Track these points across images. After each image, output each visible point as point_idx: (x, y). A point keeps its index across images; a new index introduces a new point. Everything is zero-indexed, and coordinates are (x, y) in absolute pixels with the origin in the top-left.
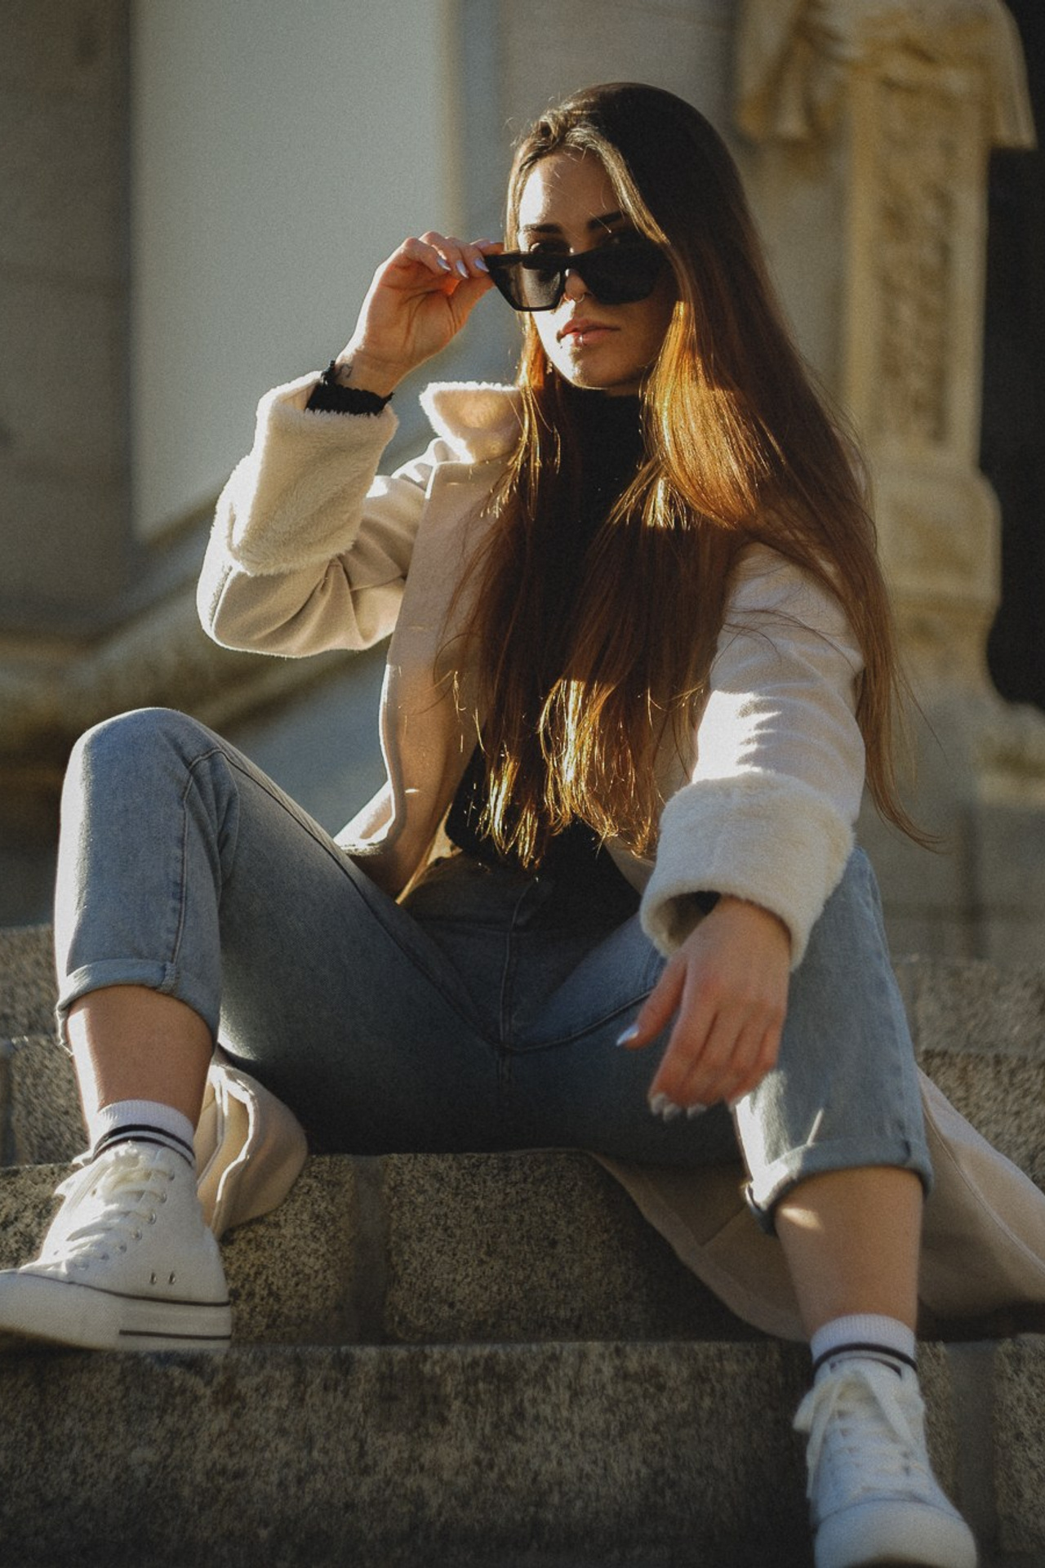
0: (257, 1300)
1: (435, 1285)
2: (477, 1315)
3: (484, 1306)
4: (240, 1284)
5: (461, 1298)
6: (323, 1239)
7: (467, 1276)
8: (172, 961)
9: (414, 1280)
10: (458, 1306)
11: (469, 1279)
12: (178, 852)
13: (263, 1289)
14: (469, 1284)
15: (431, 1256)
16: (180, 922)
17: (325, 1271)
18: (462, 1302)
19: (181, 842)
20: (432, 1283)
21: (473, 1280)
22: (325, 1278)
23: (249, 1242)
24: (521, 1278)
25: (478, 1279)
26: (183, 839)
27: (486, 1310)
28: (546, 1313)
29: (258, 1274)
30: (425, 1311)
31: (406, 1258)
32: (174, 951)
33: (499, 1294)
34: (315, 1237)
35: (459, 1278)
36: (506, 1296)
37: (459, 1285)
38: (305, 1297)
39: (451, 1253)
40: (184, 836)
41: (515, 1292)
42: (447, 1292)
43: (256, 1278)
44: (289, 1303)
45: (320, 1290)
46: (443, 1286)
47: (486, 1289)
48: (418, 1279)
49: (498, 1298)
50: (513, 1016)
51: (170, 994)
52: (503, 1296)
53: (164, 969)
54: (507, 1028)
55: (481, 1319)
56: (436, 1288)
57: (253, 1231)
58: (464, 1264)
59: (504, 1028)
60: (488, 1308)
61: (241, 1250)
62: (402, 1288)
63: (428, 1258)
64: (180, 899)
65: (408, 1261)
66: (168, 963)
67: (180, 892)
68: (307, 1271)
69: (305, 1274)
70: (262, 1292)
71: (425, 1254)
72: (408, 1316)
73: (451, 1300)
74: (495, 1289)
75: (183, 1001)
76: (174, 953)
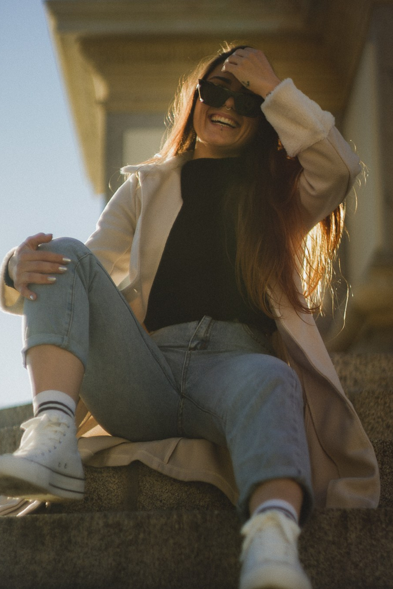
0: (94, 501)
1: (155, 493)
2: (170, 505)
3: (173, 501)
4: (88, 495)
5: (164, 498)
6: (116, 477)
7: (166, 489)
8: (67, 336)
9: (147, 492)
10: (163, 501)
11: (167, 491)
12: (70, 291)
13: (96, 497)
14: (167, 492)
15: (153, 482)
16: (70, 319)
17: (117, 489)
18: (164, 500)
19: (72, 287)
20: (154, 493)
21: (169, 491)
22: (117, 492)
23: (92, 479)
24: (186, 490)
25: (170, 491)
26: (73, 286)
27: (173, 503)
28: (195, 503)
29: (94, 491)
30: (151, 503)
31: (144, 483)
32: (68, 331)
33: (178, 496)
34: (114, 476)
35: (164, 490)
36: (181, 497)
37: (164, 494)
38: (110, 499)
39: (161, 481)
40: (73, 284)
41: (184, 495)
42: (160, 496)
43: (94, 493)
44: (105, 502)
45: (116, 496)
46: (158, 494)
47: (174, 494)
48: (149, 491)
49: (178, 497)
50: (187, 383)
51: (66, 349)
52: (179, 497)
53: (63, 338)
54: (184, 387)
55: (172, 506)
56: (155, 495)
57: (93, 475)
58: (165, 485)
59: (183, 387)
60: (174, 502)
61: (89, 482)
62: (143, 495)
63: (152, 483)
64: (71, 310)
65: (145, 485)
66: (65, 336)
67: (71, 307)
68: (112, 489)
69: (110, 491)
70: (96, 498)
71: (151, 482)
72: (145, 505)
73: (160, 499)
74: (176, 494)
75: (71, 352)
76: (68, 333)
